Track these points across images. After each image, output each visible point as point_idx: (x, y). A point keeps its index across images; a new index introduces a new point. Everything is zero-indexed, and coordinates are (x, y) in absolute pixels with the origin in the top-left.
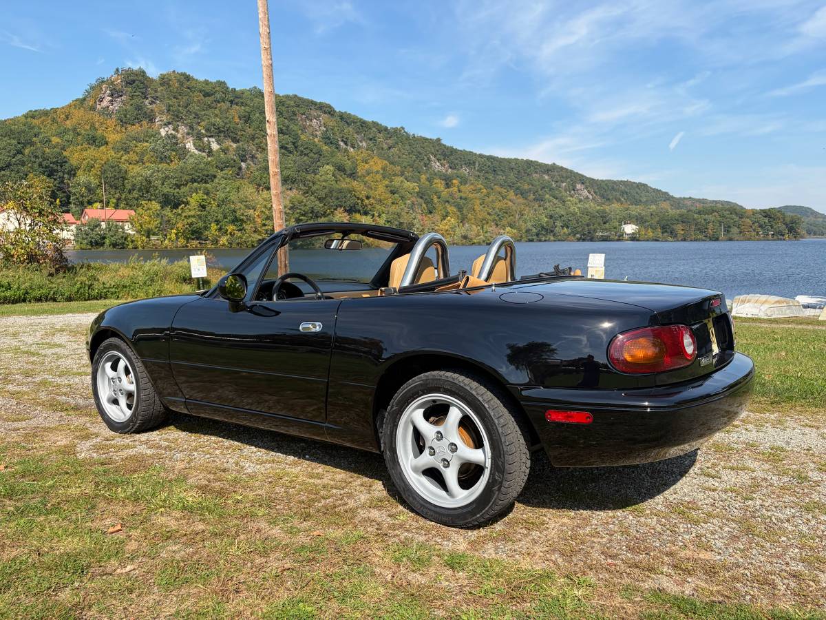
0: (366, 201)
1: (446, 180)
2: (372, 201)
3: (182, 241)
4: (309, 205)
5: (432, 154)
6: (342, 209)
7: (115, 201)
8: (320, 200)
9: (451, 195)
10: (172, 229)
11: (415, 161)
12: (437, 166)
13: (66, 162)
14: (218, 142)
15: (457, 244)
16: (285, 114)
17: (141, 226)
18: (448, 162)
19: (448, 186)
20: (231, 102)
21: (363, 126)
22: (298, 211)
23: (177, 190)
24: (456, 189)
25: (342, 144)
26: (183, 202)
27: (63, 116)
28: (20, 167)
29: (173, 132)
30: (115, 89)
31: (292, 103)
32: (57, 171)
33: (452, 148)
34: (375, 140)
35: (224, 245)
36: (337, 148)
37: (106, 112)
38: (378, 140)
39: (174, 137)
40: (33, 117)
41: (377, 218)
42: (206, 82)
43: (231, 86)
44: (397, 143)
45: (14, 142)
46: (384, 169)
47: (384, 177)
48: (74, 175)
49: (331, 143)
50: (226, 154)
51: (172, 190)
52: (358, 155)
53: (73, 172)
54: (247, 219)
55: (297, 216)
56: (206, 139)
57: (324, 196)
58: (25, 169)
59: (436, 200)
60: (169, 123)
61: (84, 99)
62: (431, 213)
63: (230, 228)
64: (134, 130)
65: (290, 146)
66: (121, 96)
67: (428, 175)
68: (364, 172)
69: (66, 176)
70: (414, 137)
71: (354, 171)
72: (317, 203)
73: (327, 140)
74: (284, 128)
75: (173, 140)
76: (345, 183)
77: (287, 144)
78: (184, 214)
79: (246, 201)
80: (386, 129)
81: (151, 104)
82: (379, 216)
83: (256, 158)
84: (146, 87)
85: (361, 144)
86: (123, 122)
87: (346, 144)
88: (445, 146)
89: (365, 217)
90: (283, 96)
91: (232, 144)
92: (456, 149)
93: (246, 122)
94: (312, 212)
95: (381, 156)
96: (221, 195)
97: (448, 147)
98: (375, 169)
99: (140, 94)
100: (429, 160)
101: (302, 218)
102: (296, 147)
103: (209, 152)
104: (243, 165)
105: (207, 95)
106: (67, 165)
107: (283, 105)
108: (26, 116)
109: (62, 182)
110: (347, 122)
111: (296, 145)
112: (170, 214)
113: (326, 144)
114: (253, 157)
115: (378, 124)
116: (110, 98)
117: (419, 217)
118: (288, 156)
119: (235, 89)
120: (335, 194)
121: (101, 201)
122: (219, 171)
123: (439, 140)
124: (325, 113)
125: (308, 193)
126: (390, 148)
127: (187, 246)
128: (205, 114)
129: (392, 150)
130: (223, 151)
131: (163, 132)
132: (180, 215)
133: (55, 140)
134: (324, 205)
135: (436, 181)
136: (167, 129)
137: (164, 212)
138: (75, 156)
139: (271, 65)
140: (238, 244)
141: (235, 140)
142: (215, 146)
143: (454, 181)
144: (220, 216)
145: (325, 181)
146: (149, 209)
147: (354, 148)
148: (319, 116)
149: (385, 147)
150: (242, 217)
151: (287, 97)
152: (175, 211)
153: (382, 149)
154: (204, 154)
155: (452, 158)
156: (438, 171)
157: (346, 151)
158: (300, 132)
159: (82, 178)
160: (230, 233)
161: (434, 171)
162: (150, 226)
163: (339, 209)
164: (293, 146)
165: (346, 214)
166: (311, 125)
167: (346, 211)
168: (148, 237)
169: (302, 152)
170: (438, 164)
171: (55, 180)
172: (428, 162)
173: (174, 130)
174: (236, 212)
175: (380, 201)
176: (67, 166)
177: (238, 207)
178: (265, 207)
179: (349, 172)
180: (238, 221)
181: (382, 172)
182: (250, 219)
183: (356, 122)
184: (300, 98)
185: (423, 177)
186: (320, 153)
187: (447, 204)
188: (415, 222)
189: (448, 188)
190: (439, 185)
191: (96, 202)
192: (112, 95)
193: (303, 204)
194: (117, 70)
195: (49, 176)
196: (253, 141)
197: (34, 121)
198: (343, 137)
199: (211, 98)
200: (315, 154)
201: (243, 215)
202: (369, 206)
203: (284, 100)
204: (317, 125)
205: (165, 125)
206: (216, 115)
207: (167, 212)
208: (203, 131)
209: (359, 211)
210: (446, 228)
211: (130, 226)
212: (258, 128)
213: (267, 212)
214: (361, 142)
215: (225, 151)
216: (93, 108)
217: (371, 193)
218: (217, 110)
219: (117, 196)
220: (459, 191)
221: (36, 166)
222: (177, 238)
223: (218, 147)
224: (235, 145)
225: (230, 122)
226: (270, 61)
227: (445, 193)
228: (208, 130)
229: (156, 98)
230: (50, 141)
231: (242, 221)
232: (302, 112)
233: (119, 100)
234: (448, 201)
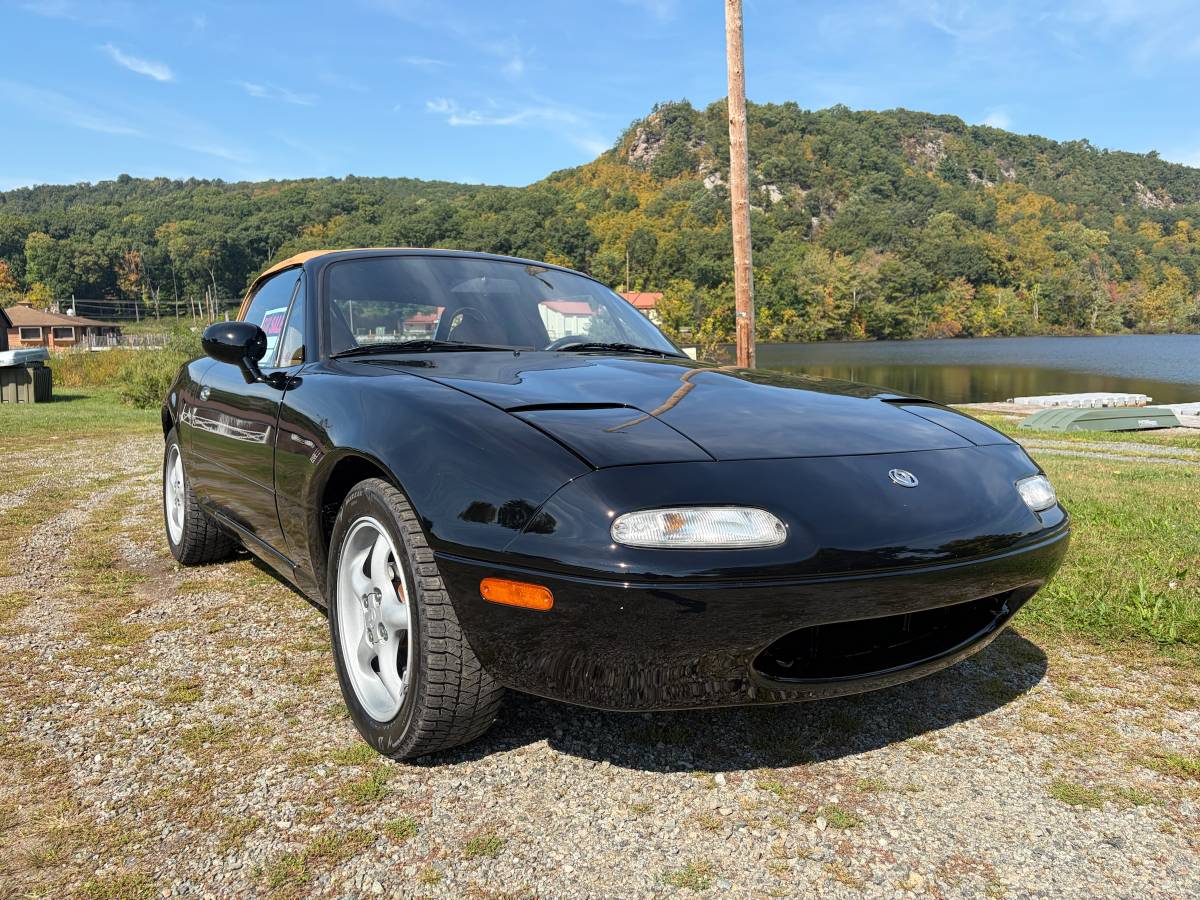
0: (1008, 265)
1: (1163, 222)
2: (1018, 263)
3: (721, 333)
4: (910, 274)
5: (1140, 179)
6: (964, 278)
7: (641, 281)
8: (928, 266)
9: (1173, 247)
10: (708, 317)
11: (1105, 193)
12: (1147, 199)
13: (588, 234)
14: (781, 191)
15: (1177, 332)
16: (883, 140)
17: (669, 314)
18: (1171, 191)
19: (1167, 232)
20: (803, 131)
21: (1011, 145)
22: (891, 284)
23: (718, 262)
24: (1183, 237)
25: (972, 176)
26: (725, 279)
27: (590, 175)
28: (539, 244)
29: (720, 182)
30: (651, 133)
31: (895, 121)
32: (577, 247)
33: (1180, 166)
34: (1032, 165)
35: (777, 337)
36: (964, 184)
37: (640, 165)
38: (1039, 165)
39: (722, 188)
40: (558, 179)
41: (1025, 291)
42: (770, 107)
43: (803, 108)
44: (1073, 167)
45: (534, 212)
46: (1044, 210)
47: (1043, 225)
48: (597, 250)
49: (955, 177)
50: (790, 206)
51: (711, 263)
52: (998, 193)
53: (595, 247)
54: (814, 300)
55: (889, 291)
56: (764, 187)
57: (935, 260)
58: (543, 246)
59: (1141, 256)
60: (716, 170)
61: (615, 150)
62: (1128, 278)
63: (788, 313)
64: (674, 183)
65: (888, 187)
66: (658, 140)
67: (1128, 216)
68: (1008, 218)
69: (588, 252)
70: (1107, 153)
71: (991, 218)
72: (924, 270)
73: (949, 173)
74: (880, 161)
75: (721, 194)
76: (974, 238)
77: (882, 184)
78: (725, 296)
79: (814, 273)
80: (1054, 145)
81: (694, 146)
82: (1029, 287)
83: (834, 210)
84: (690, 125)
85: (1006, 174)
86: (661, 174)
87: (980, 176)
88: (1165, 164)
89: (1001, 289)
90: (881, 114)
91: (800, 191)
92: (1188, 168)
93: (823, 157)
94: (914, 285)
95: (1041, 191)
96: (777, 267)
97: (1172, 166)
98: (1029, 211)
99: (682, 134)
100: (1133, 190)
101: (897, 294)
102: (896, 189)
103: (767, 206)
104: (815, 221)
105: (770, 124)
106: (589, 238)
107: (881, 126)
108: (549, 180)
109: (583, 260)
110: (984, 141)
111: (897, 185)
112: (706, 296)
113: (946, 179)
114: (830, 208)
115: (1039, 139)
116: (645, 145)
117: (1105, 286)
118: (883, 203)
119: (809, 112)
120: (953, 256)
121: (625, 284)
122: (779, 232)
123: (1153, 155)
124: (948, 131)
125: (909, 256)
126: (1058, 176)
127: (726, 341)
128: (764, 153)
129: (1061, 179)
130: (787, 203)
131: (708, 184)
132: (718, 296)
133: (581, 206)
134: (936, 273)
135: (1143, 225)
136: (712, 179)
137: (699, 294)
138: (599, 226)
139: (741, 28)
140: (797, 336)
141: (805, 186)
142: (776, 197)
143: (1181, 224)
144: (775, 297)
145: (939, 236)
146: (680, 290)
147: (993, 180)
148: (938, 137)
149: (1050, 173)
150: (805, 297)
151: (889, 113)
152: (713, 291)
153: (1045, 178)
154: (761, 209)
155: (1178, 183)
156: (1150, 208)
157: (979, 186)
158: (904, 165)
159: (604, 253)
160: (787, 322)
161: (1141, 208)
162: (679, 314)
163: (957, 279)
164: (891, 187)
165: (970, 286)
166: (922, 153)
167: (969, 280)
168: (677, 328)
169: (906, 194)
170: (1150, 195)
171: (575, 257)
172: (1130, 193)
173: (722, 179)
174: (796, 290)
175: (1033, 262)
176: (589, 240)
177: (801, 282)
178: (841, 280)
179: (981, 219)
180: (799, 303)
181: (1040, 215)
182: (818, 300)
183: (1000, 140)
184: (908, 114)
185: (1120, 218)
186: (934, 194)
187: (1163, 262)
188: (1095, 294)
189: (1168, 234)
190: (1150, 231)
191: (619, 284)
192: (647, 141)
193: (899, 273)
194: (656, 106)
195: (568, 253)
196: (831, 184)
197: (558, 184)
198: (975, 166)
199: (775, 129)
200: (926, 196)
201: (807, 293)
202: (1013, 273)
203: (882, 118)
204: (933, 151)
205: (711, 173)
206: (781, 152)
207: (704, 294)
208: (761, 177)
209: (993, 282)
210: (1158, 303)
211: (656, 314)
212: (839, 165)
213: (843, 288)
214: (1007, 171)
215: (788, 202)
216: (624, 161)
217: (1018, 251)
218: (782, 144)
219: (644, 275)
220: (1191, 240)
221: (555, 240)
222: (715, 329)
223: (781, 197)
224: (804, 193)
225: (799, 160)
226: (738, 23)
227: (1160, 244)
228: (767, 174)
229: (701, 138)
230: (575, 208)
231: (807, 302)
232: (909, 133)
233: (655, 146)
234: (1166, 259)
